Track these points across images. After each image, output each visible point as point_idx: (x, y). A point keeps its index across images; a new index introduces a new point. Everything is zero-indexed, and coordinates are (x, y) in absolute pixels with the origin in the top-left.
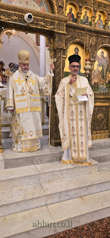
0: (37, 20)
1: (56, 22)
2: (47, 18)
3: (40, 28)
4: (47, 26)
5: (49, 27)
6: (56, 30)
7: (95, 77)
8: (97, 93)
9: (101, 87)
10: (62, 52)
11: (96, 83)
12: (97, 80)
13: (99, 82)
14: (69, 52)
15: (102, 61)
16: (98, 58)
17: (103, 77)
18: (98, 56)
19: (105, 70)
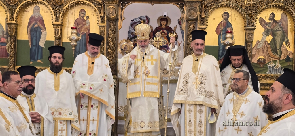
7: (259, 51)
8: (263, 75)
9: (271, 66)
10: (199, 21)
11: (260, 60)
12: (263, 56)
13: (268, 59)
14: (214, 19)
15: (272, 27)
16: (264, 23)
17: (275, 51)
18: (264, 21)
19: (278, 40)
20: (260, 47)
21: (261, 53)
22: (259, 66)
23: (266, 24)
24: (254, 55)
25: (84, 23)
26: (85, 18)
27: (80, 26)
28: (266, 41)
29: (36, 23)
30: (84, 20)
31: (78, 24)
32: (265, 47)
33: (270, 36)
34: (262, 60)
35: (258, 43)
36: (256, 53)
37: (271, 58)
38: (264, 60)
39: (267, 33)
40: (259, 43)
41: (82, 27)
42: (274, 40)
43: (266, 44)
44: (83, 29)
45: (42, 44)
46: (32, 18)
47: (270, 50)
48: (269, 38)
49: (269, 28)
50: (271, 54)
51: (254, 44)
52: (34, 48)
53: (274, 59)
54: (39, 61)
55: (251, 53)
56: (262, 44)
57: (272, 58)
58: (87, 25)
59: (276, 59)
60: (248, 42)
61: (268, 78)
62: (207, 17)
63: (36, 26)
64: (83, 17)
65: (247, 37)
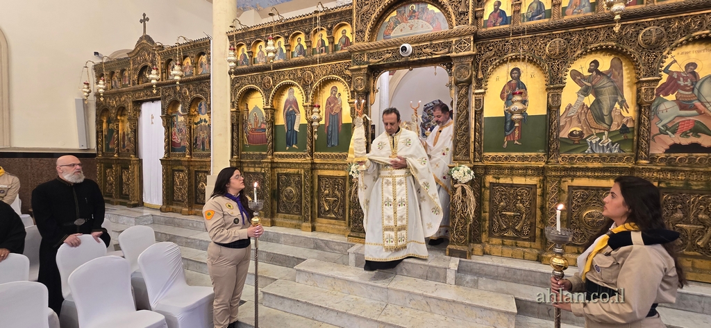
0: (420, 48)
1: (454, 40)
2: (436, 40)
3: (425, 58)
4: (436, 53)
5: (440, 53)
6: (454, 54)
7: (571, 121)
8: (580, 155)
9: (594, 142)
10: (474, 84)
11: (574, 133)
12: (578, 127)
13: (587, 131)
14: (497, 79)
15: (593, 83)
16: (579, 78)
17: (600, 118)
18: (580, 74)
19: (606, 100)
20: (573, 114)
21: (575, 122)
22: (572, 143)
23: (584, 78)
24: (563, 127)
25: (336, 101)
26: (337, 96)
27: (332, 105)
28: (584, 105)
29: (291, 107)
30: (336, 98)
31: (330, 104)
32: (581, 113)
33: (591, 95)
34: (578, 133)
35: (570, 107)
36: (566, 124)
37: (593, 130)
38: (581, 134)
39: (585, 92)
40: (571, 109)
41: (334, 106)
42: (598, 102)
43: (583, 108)
44: (335, 108)
45: (296, 128)
46: (287, 101)
47: (590, 116)
48: (589, 100)
49: (589, 84)
50: (594, 124)
51: (562, 110)
52: (289, 132)
53: (598, 131)
54: (294, 146)
55: (558, 123)
56: (577, 109)
57: (595, 129)
58: (339, 103)
59: (603, 131)
60: (553, 108)
61: (588, 159)
62: (486, 77)
63: (291, 109)
64: (335, 95)
65: (550, 100)
